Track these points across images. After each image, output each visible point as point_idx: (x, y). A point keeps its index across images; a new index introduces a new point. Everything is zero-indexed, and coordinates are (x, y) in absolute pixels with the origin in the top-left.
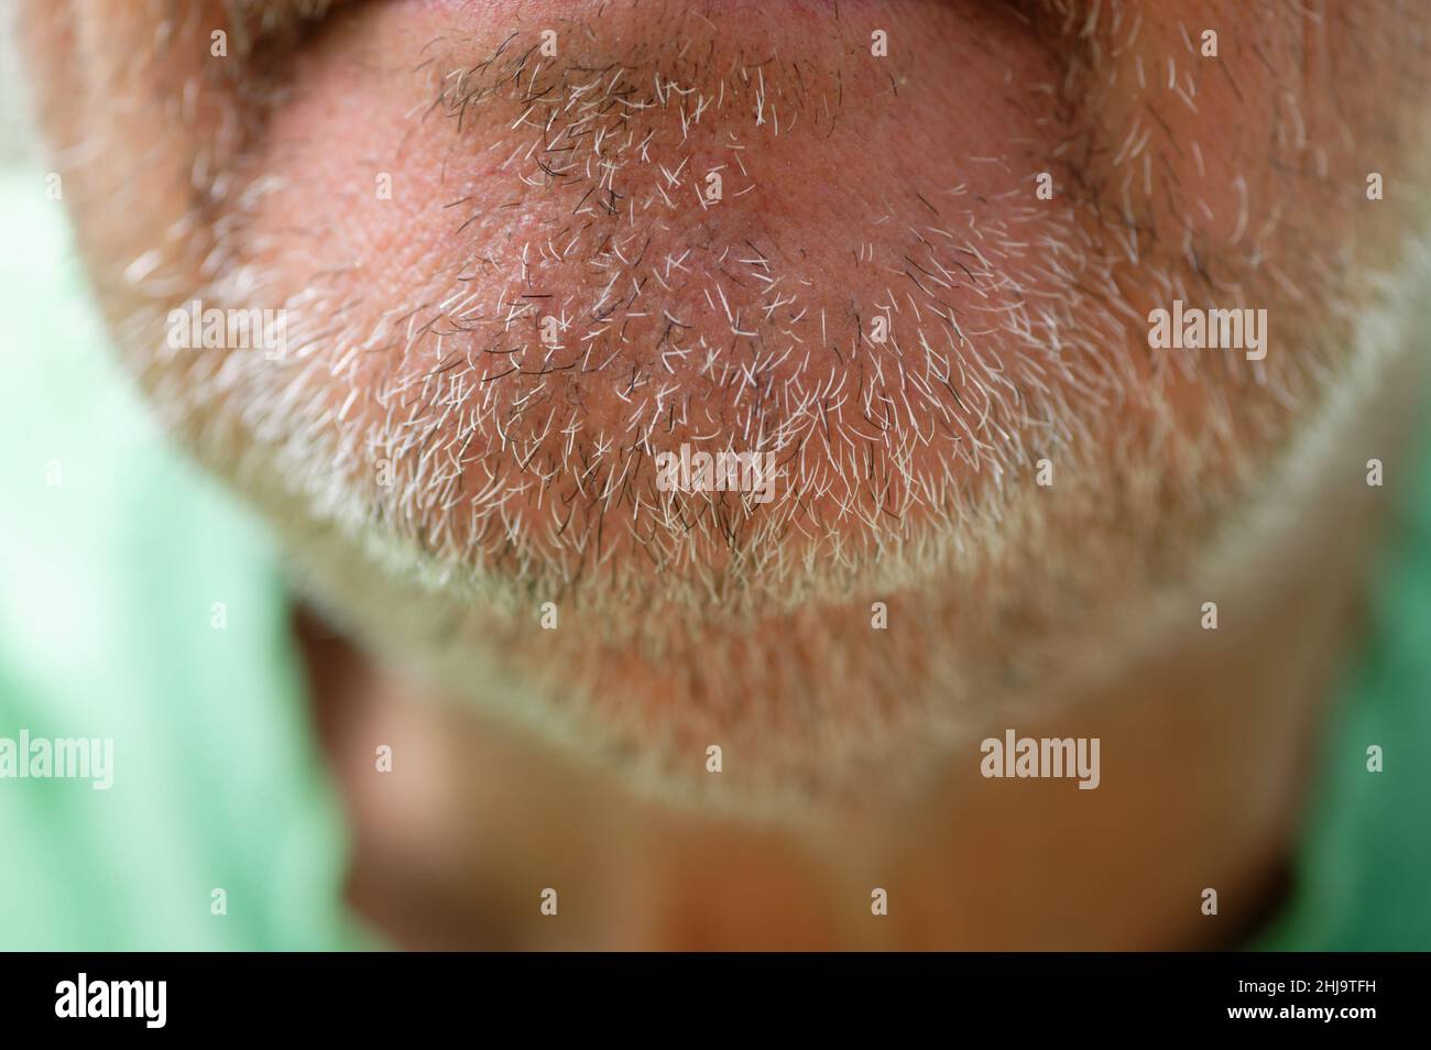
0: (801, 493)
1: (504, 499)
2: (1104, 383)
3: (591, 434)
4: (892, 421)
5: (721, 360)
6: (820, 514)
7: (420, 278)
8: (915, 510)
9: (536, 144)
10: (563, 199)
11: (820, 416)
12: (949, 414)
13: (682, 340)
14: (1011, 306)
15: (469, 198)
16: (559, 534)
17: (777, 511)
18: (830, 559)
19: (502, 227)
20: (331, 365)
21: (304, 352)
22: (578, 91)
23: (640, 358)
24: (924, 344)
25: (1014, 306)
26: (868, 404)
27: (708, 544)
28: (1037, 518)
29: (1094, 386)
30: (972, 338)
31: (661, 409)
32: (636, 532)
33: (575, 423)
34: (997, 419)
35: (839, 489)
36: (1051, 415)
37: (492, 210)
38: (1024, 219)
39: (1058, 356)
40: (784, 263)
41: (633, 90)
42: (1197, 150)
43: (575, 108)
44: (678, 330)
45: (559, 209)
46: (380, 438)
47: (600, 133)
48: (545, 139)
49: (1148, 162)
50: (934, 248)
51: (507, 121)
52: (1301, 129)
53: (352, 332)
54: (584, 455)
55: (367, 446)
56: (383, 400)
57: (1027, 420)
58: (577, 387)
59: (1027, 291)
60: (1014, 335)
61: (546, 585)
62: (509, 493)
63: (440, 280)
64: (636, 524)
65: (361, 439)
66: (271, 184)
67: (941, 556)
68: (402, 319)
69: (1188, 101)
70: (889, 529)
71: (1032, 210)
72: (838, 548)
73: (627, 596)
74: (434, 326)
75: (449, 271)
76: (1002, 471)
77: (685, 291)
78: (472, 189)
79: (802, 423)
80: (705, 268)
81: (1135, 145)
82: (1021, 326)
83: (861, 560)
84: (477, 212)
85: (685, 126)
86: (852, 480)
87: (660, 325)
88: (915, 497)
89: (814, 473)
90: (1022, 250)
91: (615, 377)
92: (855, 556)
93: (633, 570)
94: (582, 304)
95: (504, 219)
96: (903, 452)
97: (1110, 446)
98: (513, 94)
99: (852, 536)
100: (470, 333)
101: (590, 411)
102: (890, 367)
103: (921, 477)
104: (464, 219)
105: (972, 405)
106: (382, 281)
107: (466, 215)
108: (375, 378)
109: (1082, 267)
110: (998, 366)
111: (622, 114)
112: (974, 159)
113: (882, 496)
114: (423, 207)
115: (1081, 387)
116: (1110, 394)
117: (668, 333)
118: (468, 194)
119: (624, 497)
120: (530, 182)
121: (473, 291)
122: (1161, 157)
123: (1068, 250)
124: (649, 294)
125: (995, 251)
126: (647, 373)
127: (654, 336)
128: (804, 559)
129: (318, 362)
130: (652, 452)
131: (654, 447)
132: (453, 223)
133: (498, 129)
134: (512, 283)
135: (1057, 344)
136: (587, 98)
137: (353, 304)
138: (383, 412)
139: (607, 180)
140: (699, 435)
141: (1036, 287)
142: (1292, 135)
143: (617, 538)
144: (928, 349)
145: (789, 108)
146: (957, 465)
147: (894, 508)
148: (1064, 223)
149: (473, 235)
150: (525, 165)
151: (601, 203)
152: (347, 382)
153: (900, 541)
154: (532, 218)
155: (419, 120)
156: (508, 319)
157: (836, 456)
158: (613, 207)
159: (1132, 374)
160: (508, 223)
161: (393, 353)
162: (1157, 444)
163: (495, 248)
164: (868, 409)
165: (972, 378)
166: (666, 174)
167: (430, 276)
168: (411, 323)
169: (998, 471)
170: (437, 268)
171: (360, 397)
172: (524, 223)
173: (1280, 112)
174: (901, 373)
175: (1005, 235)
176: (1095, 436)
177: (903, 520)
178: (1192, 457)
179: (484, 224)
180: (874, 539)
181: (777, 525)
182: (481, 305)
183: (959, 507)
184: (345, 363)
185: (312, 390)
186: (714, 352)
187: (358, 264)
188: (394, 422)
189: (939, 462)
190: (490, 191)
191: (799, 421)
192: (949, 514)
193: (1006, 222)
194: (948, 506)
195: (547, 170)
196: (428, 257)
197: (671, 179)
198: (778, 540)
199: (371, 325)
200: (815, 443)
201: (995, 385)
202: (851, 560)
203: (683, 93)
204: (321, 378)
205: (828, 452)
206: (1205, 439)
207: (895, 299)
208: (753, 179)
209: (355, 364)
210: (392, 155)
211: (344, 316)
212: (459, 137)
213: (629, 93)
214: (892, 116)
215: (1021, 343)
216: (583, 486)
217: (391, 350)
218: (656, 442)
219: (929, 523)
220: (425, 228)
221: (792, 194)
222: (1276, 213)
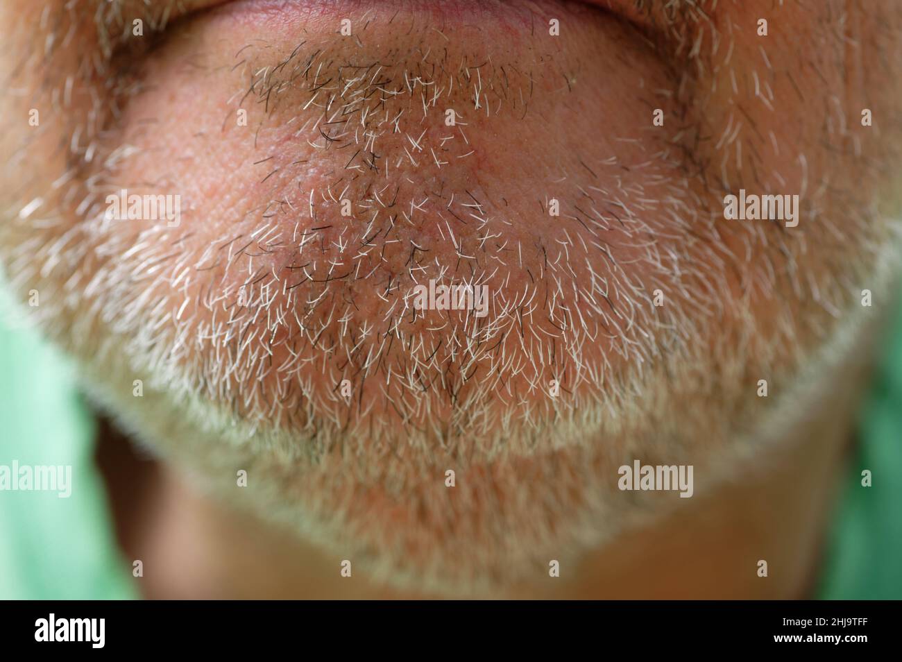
0: (501, 372)
1: (299, 368)
2: (708, 299)
3: (358, 322)
4: (568, 324)
5: (448, 274)
6: (516, 388)
7: (237, 216)
8: (583, 388)
9: (320, 119)
10: (337, 157)
11: (517, 318)
12: (607, 318)
13: (423, 259)
14: (648, 244)
15: (272, 157)
16: (334, 391)
17: (485, 383)
18: (522, 422)
19: (294, 177)
20: (171, 280)
21: (152, 271)
22: (350, 83)
23: (394, 270)
24: (590, 269)
25: (649, 244)
26: (552, 312)
27: (438, 401)
28: (663, 394)
29: (703, 302)
30: (622, 266)
31: (407, 306)
32: (388, 394)
33: (348, 314)
34: (639, 324)
35: (529, 371)
36: (674, 320)
37: (287, 166)
38: (655, 183)
39: (679, 280)
40: (492, 208)
41: (389, 81)
42: (772, 135)
43: (347, 94)
44: (420, 252)
45: (335, 165)
46: (206, 332)
47: (365, 111)
48: (326, 115)
49: (739, 145)
50: (595, 201)
51: (300, 103)
52: (843, 122)
53: (186, 256)
54: (353, 336)
55: (197, 338)
56: (210, 305)
57: (658, 324)
58: (350, 289)
59: (658, 234)
60: (649, 264)
61: (323, 437)
62: (302, 363)
63: (252, 217)
64: (388, 389)
65: (193, 333)
66: (128, 151)
67: (599, 421)
68: (224, 246)
69: (766, 102)
70: (564, 401)
71: (660, 177)
72: (527, 414)
73: (379, 445)
74: (247, 250)
75: (258, 211)
76: (643, 360)
77: (423, 226)
78: (274, 151)
79: (505, 322)
80: (438, 209)
81: (731, 135)
82: (654, 258)
83: (543, 423)
84: (277, 167)
85: (425, 107)
86: (539, 364)
87: (407, 248)
88: (583, 378)
89: (511, 359)
90: (654, 205)
91: (376, 283)
92: (540, 419)
93: (385, 424)
94: (354, 232)
95: (296, 172)
96: (576, 347)
97: (712, 344)
98: (303, 84)
99: (538, 405)
100: (273, 254)
101: (359, 306)
102: (567, 285)
103: (587, 363)
104: (268, 173)
105: (623, 313)
106: (209, 219)
107: (269, 170)
108: (202, 290)
109: (695, 220)
110: (640, 286)
111: (382, 99)
112: (620, 140)
113: (561, 377)
114: (240, 165)
115: (693, 301)
116: (713, 307)
117: (413, 254)
118: (271, 154)
119: (380, 369)
120: (314, 145)
121: (274, 224)
122: (748, 142)
123: (685, 207)
124: (399, 226)
125: (636, 205)
126: (398, 281)
127: (404, 256)
128: (502, 420)
129: (162, 278)
130: (400, 336)
131: (402, 333)
132: (260, 176)
133: (294, 109)
134: (303, 218)
135: (678, 273)
136: (355, 87)
137: (188, 236)
138: (208, 314)
139: (370, 145)
140: (433, 327)
141: (663, 231)
142: (837, 126)
143: (374, 399)
144: (592, 272)
145: (496, 97)
146: (612, 355)
147: (568, 385)
148: (682, 187)
149: (274, 184)
150: (312, 133)
151: (365, 161)
152: (183, 291)
153: (571, 409)
154: (316, 171)
155: (237, 103)
156: (302, 244)
157: (527, 347)
158: (374, 167)
159: (728, 294)
160: (299, 175)
161: (217, 271)
162: (743, 343)
163: (289, 193)
164: (551, 315)
165: (622, 294)
166: (412, 141)
167: (244, 215)
168: (231, 248)
169: (640, 360)
170: (249, 209)
171: (191, 304)
172: (310, 175)
173: (829, 110)
174: (575, 289)
175: (642, 193)
176: (703, 338)
177: (574, 394)
178: (766, 350)
179: (281, 176)
180: (553, 408)
181: (484, 392)
182: (281, 234)
183: (613, 386)
184: (181, 278)
185: (157, 298)
186: (444, 269)
187: (193, 207)
188: (217, 321)
189: (600, 353)
190: (286, 152)
191: (502, 320)
192: (605, 389)
193: (642, 185)
194: (606, 385)
195: (327, 138)
196: (242, 202)
197: (415, 144)
198: (484, 404)
199: (200, 251)
200: (513, 337)
201: (638, 299)
202: (536, 423)
203: (423, 84)
204: (164, 289)
205: (522, 344)
206: (777, 339)
207: (570, 236)
208: (471, 147)
209: (188, 280)
210: (219, 128)
211: (181, 244)
212: (267, 115)
213: (385, 82)
214: (565, 105)
215: (653, 270)
216: (352, 358)
217: (215, 269)
218: (403, 329)
219: (592, 397)
220: (240, 180)
221: (497, 157)
222: (826, 180)
